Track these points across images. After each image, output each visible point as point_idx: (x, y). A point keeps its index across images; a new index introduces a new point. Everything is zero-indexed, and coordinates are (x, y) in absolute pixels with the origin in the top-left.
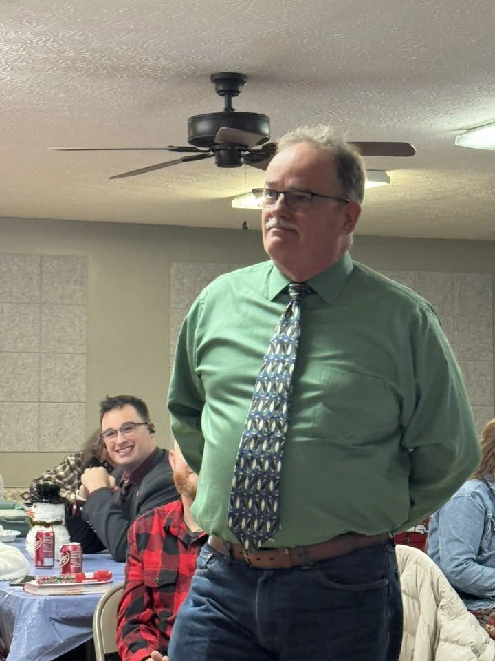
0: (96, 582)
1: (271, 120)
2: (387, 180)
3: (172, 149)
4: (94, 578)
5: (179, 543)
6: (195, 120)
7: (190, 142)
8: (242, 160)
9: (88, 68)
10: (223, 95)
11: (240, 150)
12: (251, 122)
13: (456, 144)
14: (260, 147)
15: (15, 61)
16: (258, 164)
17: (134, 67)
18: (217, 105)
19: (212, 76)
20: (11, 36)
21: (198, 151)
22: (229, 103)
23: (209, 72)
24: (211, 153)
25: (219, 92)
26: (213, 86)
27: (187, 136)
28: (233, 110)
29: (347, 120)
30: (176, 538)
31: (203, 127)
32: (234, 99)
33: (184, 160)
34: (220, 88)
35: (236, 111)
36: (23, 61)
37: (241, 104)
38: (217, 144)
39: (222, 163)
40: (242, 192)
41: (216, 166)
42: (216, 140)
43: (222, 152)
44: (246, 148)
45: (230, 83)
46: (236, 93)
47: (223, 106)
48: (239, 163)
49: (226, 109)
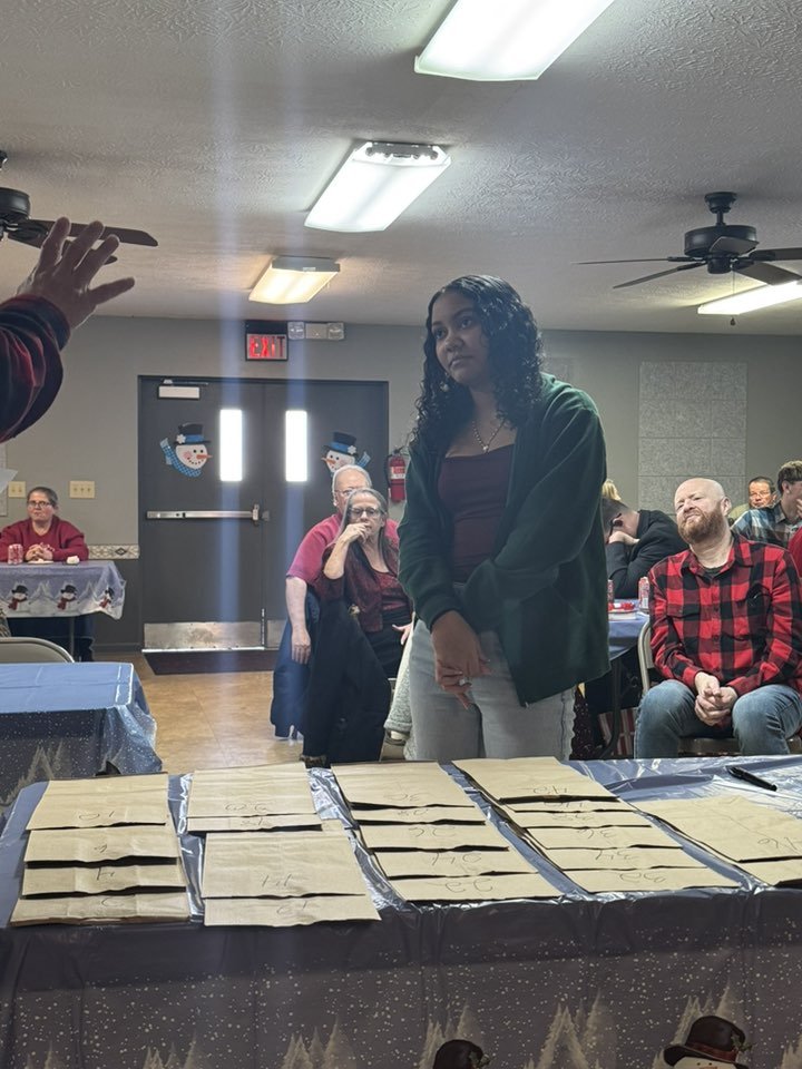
0: (623, 610)
1: (758, 230)
3: (671, 259)
4: (622, 608)
5: (698, 578)
6: (690, 235)
7: (686, 253)
8: (730, 267)
9: (603, 195)
10: (716, 212)
11: (731, 258)
12: (742, 232)
14: (747, 255)
15: (544, 191)
16: (743, 270)
17: (641, 192)
18: (712, 221)
19: (707, 196)
20: (545, 168)
21: (693, 260)
22: (720, 219)
23: (705, 193)
24: (705, 262)
25: (712, 210)
26: (707, 205)
27: (683, 249)
28: (724, 224)
30: (694, 575)
31: (698, 240)
32: (725, 215)
33: (680, 269)
34: (713, 206)
35: (728, 224)
36: (550, 191)
37: (729, 220)
38: (710, 254)
39: (713, 270)
40: (731, 292)
41: (707, 273)
42: (710, 251)
43: (714, 261)
44: (736, 254)
45: (722, 201)
46: (727, 209)
47: (716, 221)
48: (729, 271)
49: (718, 224)
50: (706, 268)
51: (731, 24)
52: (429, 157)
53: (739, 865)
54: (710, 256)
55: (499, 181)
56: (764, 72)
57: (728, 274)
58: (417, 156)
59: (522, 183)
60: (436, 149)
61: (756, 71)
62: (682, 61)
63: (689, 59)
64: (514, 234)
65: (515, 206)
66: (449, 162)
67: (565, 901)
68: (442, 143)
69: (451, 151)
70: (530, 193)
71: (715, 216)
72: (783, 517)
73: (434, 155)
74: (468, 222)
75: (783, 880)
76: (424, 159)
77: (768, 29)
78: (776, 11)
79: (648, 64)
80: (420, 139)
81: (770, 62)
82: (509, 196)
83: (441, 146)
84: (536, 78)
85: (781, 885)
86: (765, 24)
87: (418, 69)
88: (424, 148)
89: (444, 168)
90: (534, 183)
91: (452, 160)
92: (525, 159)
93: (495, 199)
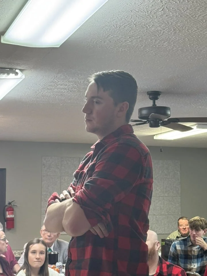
1: (171, 109)
3: (132, 121)
6: (141, 110)
7: (139, 118)
8: (160, 124)
10: (152, 100)
11: (159, 121)
12: (163, 110)
14: (166, 120)
15: (72, 88)
16: (166, 125)
18: (150, 104)
19: (148, 93)
20: (71, 80)
21: (143, 121)
22: (154, 102)
23: (147, 91)
24: (148, 122)
25: (150, 98)
26: (148, 96)
27: (138, 116)
28: (156, 105)
29: (200, 107)
31: (144, 112)
32: (156, 101)
33: (137, 125)
34: (151, 97)
35: (157, 105)
36: (75, 88)
37: (159, 103)
38: (150, 119)
39: (152, 126)
41: (149, 127)
42: (149, 118)
43: (152, 122)
44: (161, 120)
45: (154, 95)
46: (157, 99)
47: (152, 104)
48: (158, 126)
49: (153, 105)
50: (148, 124)
51: (144, 28)
52: (14, 75)
55: (50, 84)
56: (163, 46)
57: (159, 128)
58: (8, 74)
59: (62, 85)
60: (17, 71)
61: (159, 46)
62: (125, 41)
63: (128, 40)
64: (61, 105)
65: (60, 94)
66: (24, 77)
68: (20, 68)
69: (25, 72)
70: (66, 89)
71: (152, 101)
72: (190, 244)
73: (17, 74)
74: (38, 99)
76: (12, 75)
77: (160, 30)
78: (163, 24)
79: (110, 42)
80: (10, 67)
81: (164, 42)
82: (56, 90)
83: (20, 70)
84: (58, 46)
86: (159, 28)
87: (2, 41)
88: (11, 70)
89: (21, 80)
90: (67, 85)
91: (25, 76)
92: (61, 76)
93: (49, 91)
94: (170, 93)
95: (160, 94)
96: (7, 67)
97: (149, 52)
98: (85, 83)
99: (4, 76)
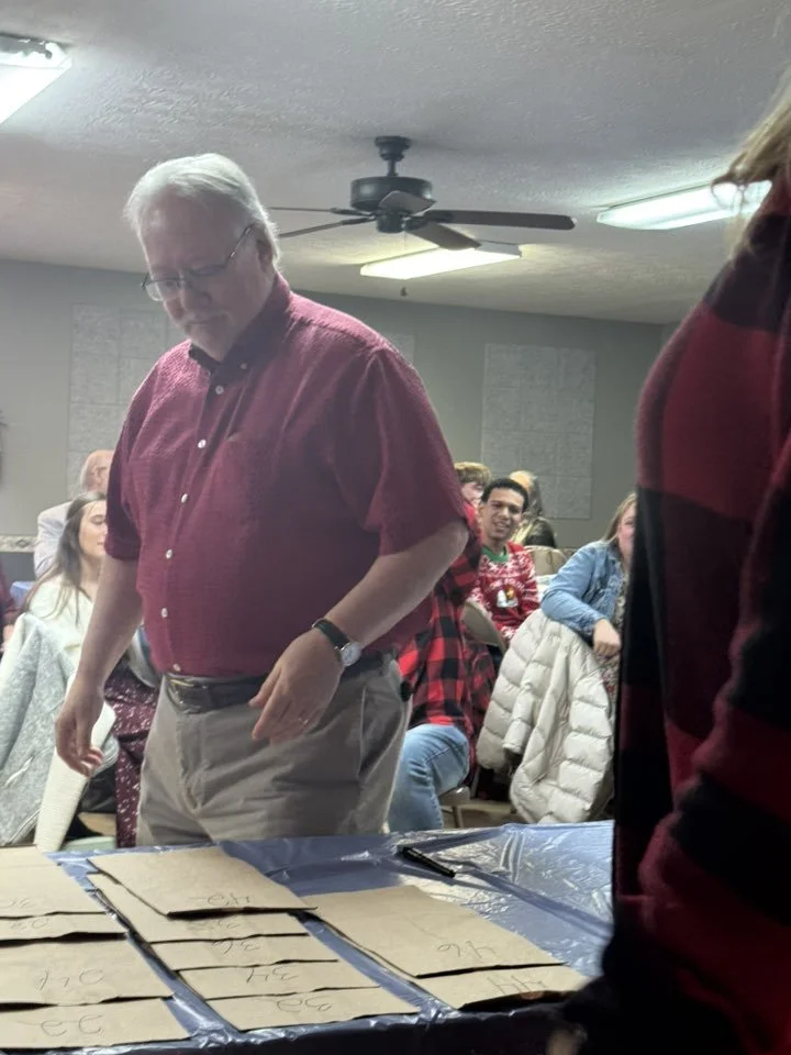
1: (434, 187)
2: (519, 253)
3: (335, 211)
6: (358, 184)
7: (352, 205)
8: (403, 226)
9: (255, 125)
10: (386, 159)
11: (401, 216)
12: (416, 186)
13: (599, 220)
14: (420, 214)
15: (184, 113)
17: (300, 127)
18: (382, 169)
19: (377, 139)
20: (185, 87)
21: (361, 215)
22: (392, 167)
23: (376, 135)
24: (373, 217)
25: (383, 156)
26: (377, 150)
27: (349, 199)
28: (395, 175)
29: (496, 191)
31: (367, 190)
32: (398, 164)
33: (345, 223)
34: (385, 152)
35: (401, 175)
36: (191, 114)
37: (404, 169)
38: (380, 208)
39: (382, 228)
41: (375, 231)
42: (380, 205)
43: (384, 217)
44: (409, 213)
45: (394, 147)
46: (400, 157)
47: (387, 171)
48: (398, 230)
49: (389, 174)
50: (374, 224)
52: (44, 55)
53: (418, 982)
54: (379, 212)
55: (128, 96)
57: (399, 234)
58: (26, 54)
59: (159, 101)
60: (49, 47)
64: (145, 160)
65: (148, 128)
66: (68, 65)
67: (212, 1045)
68: (59, 40)
69: (71, 51)
71: (386, 164)
73: (49, 54)
75: (469, 1002)
76: (36, 57)
80: (31, 32)
83: (60, 44)
85: (466, 1008)
88: (36, 44)
89: (61, 72)
90: (172, 102)
91: (73, 62)
92: (162, 73)
93: (122, 116)
94: (432, 144)
95: (407, 147)
96: (23, 32)
97: (408, 17)
98: (222, 98)
99: (16, 58)
